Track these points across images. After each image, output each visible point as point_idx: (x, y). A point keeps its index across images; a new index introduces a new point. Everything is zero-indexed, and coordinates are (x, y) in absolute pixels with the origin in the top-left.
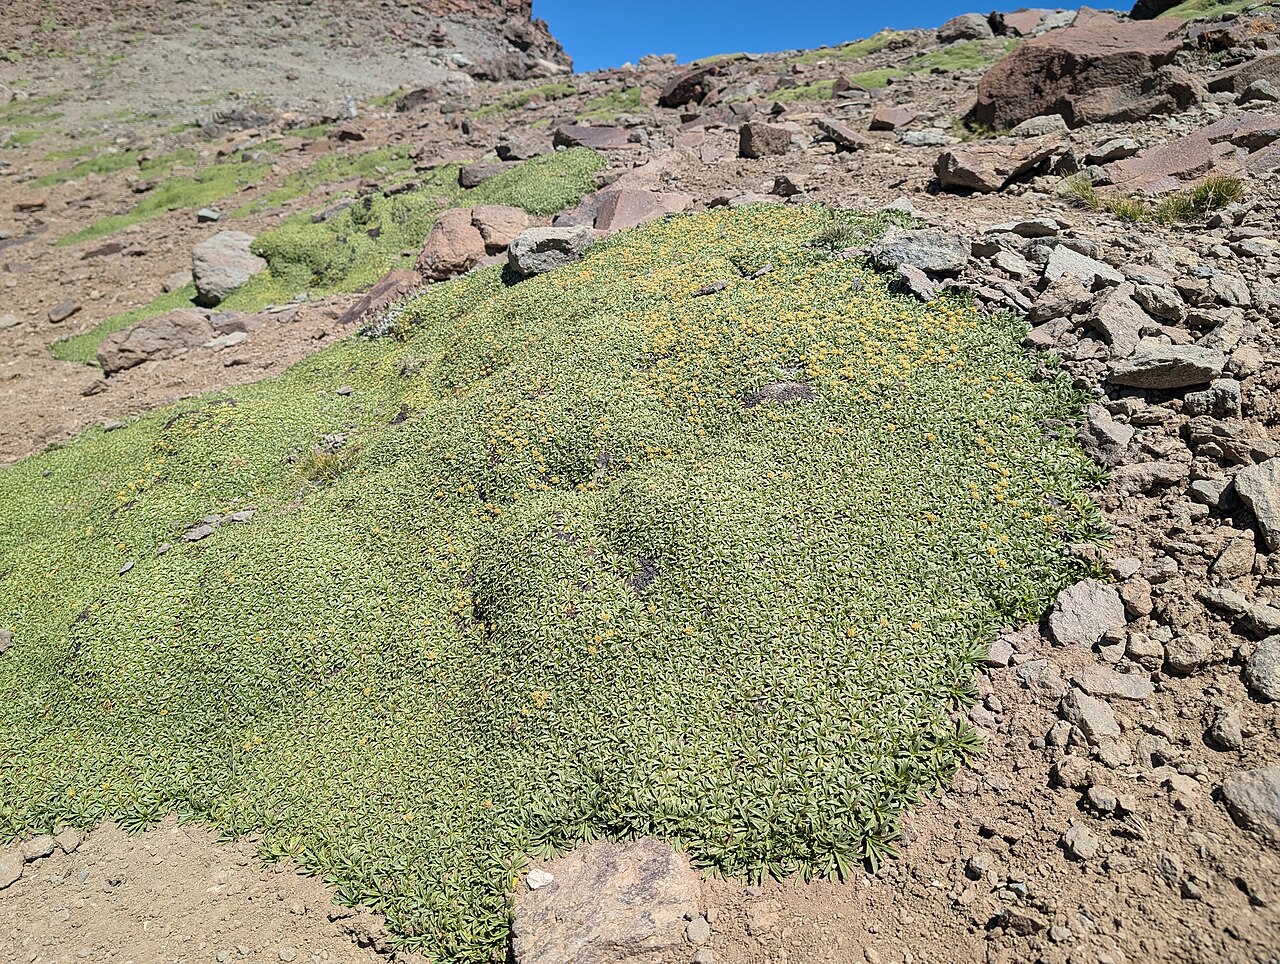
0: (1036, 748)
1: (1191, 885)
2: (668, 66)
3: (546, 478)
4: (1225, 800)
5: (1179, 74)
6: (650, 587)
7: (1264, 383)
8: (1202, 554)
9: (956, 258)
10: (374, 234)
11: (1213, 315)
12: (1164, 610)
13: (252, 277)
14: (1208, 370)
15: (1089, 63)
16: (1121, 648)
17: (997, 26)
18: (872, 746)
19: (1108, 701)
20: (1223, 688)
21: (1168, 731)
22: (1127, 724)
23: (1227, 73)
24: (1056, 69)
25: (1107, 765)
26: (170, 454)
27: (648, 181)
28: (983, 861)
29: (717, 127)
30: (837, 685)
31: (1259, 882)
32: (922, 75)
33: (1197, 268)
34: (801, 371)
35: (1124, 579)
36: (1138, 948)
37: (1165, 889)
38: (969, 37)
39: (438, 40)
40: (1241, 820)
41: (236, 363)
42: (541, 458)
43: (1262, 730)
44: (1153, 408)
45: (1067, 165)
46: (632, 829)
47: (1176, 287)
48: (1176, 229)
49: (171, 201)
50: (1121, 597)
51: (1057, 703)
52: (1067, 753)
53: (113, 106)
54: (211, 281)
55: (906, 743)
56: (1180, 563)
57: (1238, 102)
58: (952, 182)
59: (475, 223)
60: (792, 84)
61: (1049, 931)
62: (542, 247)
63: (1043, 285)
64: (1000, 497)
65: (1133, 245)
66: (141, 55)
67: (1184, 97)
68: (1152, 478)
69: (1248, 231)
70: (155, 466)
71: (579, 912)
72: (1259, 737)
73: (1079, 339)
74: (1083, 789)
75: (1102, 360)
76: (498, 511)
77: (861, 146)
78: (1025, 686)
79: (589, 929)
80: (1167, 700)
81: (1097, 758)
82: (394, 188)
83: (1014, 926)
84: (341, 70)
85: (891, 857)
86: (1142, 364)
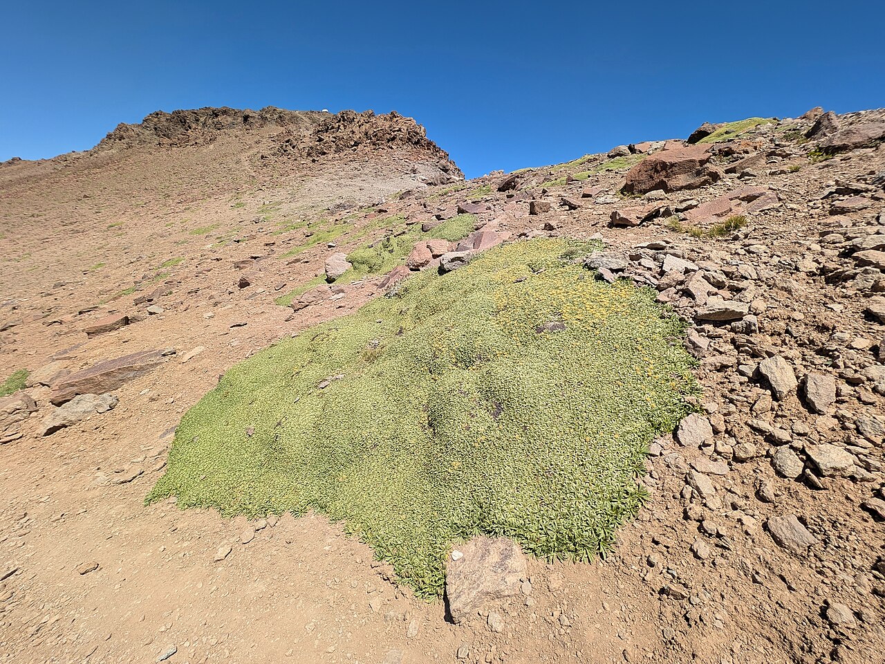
0: (676, 498)
1: (756, 576)
2: (501, 176)
3: (456, 364)
4: (769, 531)
5: (711, 167)
6: (500, 416)
7: (768, 317)
8: (747, 402)
9: (623, 263)
10: (391, 251)
11: (742, 284)
12: (731, 430)
13: (347, 270)
14: (741, 313)
15: (672, 165)
16: (712, 448)
17: (632, 150)
18: (600, 496)
19: (708, 475)
20: (763, 469)
21: (738, 492)
22: (718, 487)
23: (732, 165)
24: (659, 168)
25: (710, 509)
26: (314, 351)
27: (494, 227)
28: (655, 558)
29: (520, 201)
30: (582, 465)
31: (791, 577)
32: (602, 173)
33: (731, 261)
34: (560, 317)
35: (711, 413)
36: (734, 610)
37: (744, 577)
38: (621, 155)
39: (414, 171)
40: (779, 542)
41: (340, 307)
42: (454, 356)
43: (784, 493)
44: (717, 330)
45: (667, 213)
46: (495, 532)
47: (721, 270)
48: (718, 240)
49: (319, 240)
50: (710, 423)
51: (684, 476)
52: (691, 502)
53: (299, 204)
54: (331, 273)
55: (615, 495)
56: (736, 406)
57: (739, 178)
58: (618, 223)
59: (428, 247)
60: (550, 180)
61: (690, 598)
62: (453, 260)
63: (662, 273)
64: (650, 374)
65: (700, 251)
66: (308, 185)
67: (715, 177)
68: (720, 364)
69: (751, 241)
70: (308, 356)
71: (474, 575)
72: (783, 497)
73: (680, 297)
74: (700, 521)
75: (692, 307)
76: (437, 378)
77: (579, 206)
78: (668, 466)
79: (478, 585)
80: (736, 475)
81: (705, 505)
82: (398, 233)
83: (672, 595)
84: (379, 185)
85: (612, 552)
86: (711, 310)
